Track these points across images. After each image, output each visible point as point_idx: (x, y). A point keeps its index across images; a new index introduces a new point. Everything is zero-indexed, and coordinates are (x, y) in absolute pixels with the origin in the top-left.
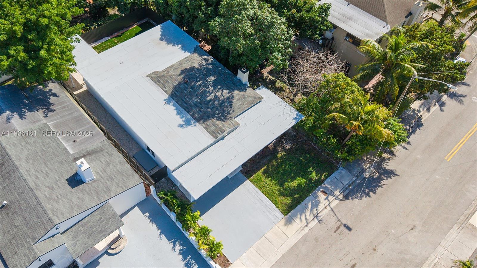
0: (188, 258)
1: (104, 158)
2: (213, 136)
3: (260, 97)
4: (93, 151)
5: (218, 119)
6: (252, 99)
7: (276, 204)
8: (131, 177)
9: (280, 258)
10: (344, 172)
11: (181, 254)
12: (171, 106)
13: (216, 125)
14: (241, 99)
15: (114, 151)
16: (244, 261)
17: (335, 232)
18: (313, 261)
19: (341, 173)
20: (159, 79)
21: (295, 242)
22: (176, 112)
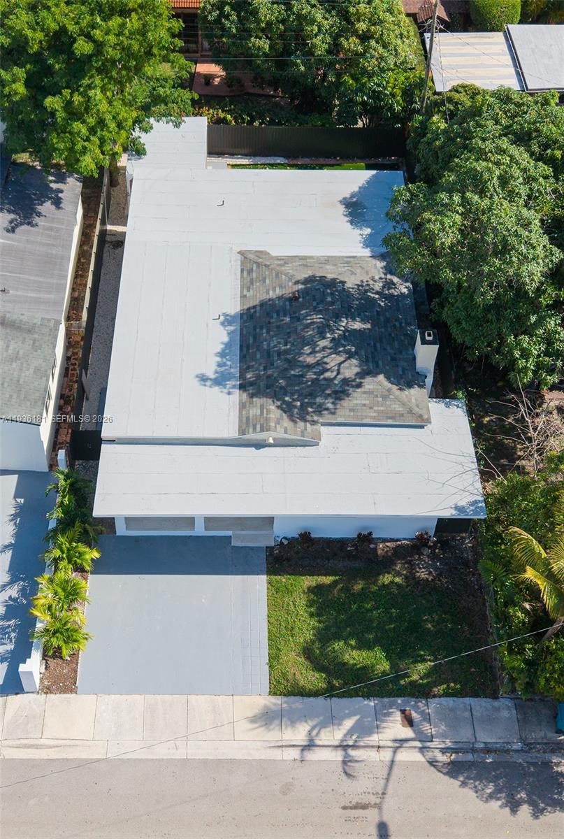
0: (12, 622)
1: (21, 345)
2: (239, 427)
3: (426, 417)
4: (14, 322)
5: (284, 406)
6: (401, 409)
7: (274, 659)
8: (29, 403)
9: (175, 759)
10: (505, 714)
11: (6, 606)
12: (225, 332)
13: (265, 411)
14: (375, 393)
15: (48, 345)
16: (104, 707)
17: (345, 808)
18: (234, 819)
19: (497, 709)
20: (254, 268)
21: (240, 756)
22: (222, 349)
